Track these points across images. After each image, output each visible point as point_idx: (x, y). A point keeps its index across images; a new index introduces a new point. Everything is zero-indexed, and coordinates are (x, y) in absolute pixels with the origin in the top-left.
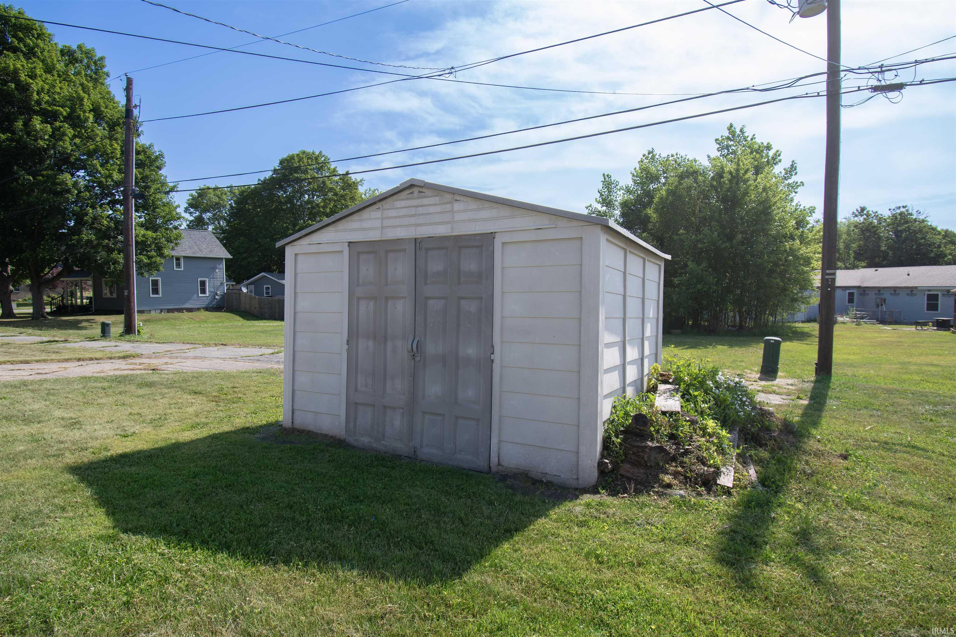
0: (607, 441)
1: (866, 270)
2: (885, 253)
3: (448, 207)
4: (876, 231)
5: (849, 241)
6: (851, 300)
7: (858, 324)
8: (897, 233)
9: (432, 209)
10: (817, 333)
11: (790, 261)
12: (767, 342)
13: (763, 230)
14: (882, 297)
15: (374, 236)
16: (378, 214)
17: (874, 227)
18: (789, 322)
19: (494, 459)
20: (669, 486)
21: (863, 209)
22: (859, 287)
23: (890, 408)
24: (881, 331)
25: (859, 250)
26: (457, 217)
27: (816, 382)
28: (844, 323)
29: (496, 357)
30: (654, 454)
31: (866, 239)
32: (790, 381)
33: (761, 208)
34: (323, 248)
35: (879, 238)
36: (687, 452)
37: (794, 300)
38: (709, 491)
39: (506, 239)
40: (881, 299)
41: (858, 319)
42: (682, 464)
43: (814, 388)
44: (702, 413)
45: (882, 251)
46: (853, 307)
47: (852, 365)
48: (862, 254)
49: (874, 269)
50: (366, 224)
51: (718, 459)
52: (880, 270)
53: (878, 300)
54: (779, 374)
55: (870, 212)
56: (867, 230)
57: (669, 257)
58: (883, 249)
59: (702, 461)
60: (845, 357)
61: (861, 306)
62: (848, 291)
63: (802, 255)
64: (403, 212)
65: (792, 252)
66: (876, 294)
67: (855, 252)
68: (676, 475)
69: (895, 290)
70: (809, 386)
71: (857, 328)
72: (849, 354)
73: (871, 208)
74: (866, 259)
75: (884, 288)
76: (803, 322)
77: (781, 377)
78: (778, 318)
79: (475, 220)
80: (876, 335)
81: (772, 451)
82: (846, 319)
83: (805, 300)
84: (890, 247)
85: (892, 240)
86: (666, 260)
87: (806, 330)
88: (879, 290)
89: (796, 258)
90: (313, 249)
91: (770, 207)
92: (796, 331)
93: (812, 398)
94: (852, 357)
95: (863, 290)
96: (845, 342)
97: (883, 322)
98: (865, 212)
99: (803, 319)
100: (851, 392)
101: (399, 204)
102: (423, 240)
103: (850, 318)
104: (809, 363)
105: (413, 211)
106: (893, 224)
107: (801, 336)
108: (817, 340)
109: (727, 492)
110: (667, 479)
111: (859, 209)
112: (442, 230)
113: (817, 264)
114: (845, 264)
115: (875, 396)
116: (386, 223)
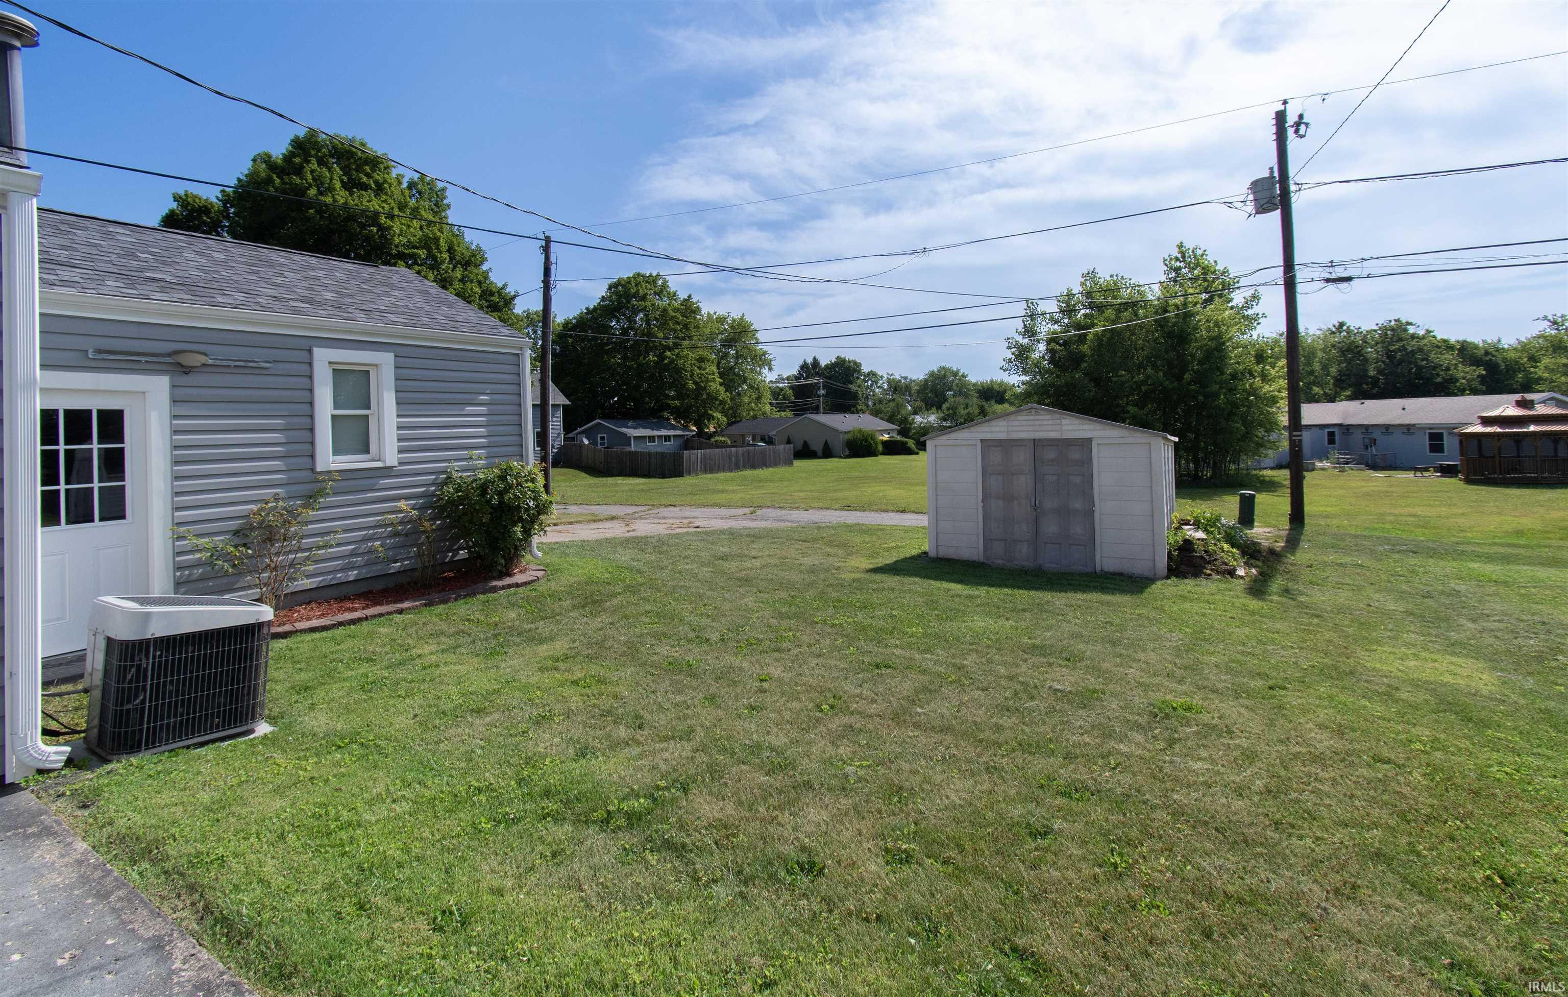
0: (1169, 553)
1: (1348, 402)
2: (1375, 382)
3: (1059, 421)
4: (1360, 351)
5: (1327, 360)
6: (1331, 441)
7: (1343, 470)
8: (1389, 355)
9: (1045, 423)
10: (1287, 483)
11: (1252, 401)
12: (1242, 495)
13: (1218, 368)
14: (1371, 436)
15: (1003, 436)
16: (1004, 423)
17: (1357, 347)
18: (1255, 470)
19: (1098, 568)
20: (1210, 575)
21: (1341, 325)
22: (1341, 425)
23: (1354, 548)
24: (1370, 479)
25: (1340, 375)
26: (1064, 428)
27: (1291, 529)
28: (1323, 469)
29: (1097, 509)
30: (1198, 560)
31: (1349, 361)
32: (1267, 530)
33: (1213, 344)
34: (957, 442)
35: (1366, 360)
36: (1216, 560)
37: (1260, 445)
38: (1232, 577)
39: (1099, 442)
40: (1370, 439)
41: (1342, 465)
42: (1214, 565)
43: (1289, 534)
44: (1219, 540)
45: (1371, 377)
46: (1334, 449)
47: (1327, 517)
48: (1343, 381)
49: (1358, 402)
50: (994, 429)
51: (1235, 563)
52: (1368, 403)
53: (1367, 440)
54: (1256, 524)
55: (1352, 328)
56: (1349, 350)
57: (1177, 439)
58: (1372, 373)
59: (1226, 564)
60: (1321, 509)
61: (1346, 448)
62: (1327, 430)
63: (1265, 394)
64: (1024, 423)
65: (1254, 392)
66: (1363, 433)
67: (1334, 378)
68: (1212, 570)
69: (1387, 428)
70: (1284, 533)
71: (1339, 476)
72: (1327, 506)
73: (1353, 323)
74: (1350, 386)
75: (1373, 425)
76: (1272, 469)
77: (1258, 527)
78: (1242, 466)
79: (1078, 430)
80: (1363, 484)
81: (1263, 562)
82: (1326, 464)
83: (1274, 445)
84: (1380, 372)
85: (1383, 362)
86: (1175, 442)
87: (1276, 479)
88: (1367, 428)
89: (1258, 397)
90: (951, 443)
91: (1224, 343)
92: (1264, 480)
93: (1287, 541)
94: (1329, 509)
95: (1346, 429)
96: (1324, 493)
97: (1374, 466)
98: (1345, 328)
99: (1272, 465)
100: (1321, 537)
101: (1020, 418)
102: (1040, 440)
103: (1332, 463)
104: (1283, 515)
105: (1031, 423)
106: (1383, 342)
107: (1270, 486)
108: (1289, 490)
109: (1242, 577)
110: (1208, 572)
111: (1337, 325)
112: (1053, 435)
113: (1284, 405)
114: (1323, 389)
115: (1343, 540)
116: (1010, 429)
